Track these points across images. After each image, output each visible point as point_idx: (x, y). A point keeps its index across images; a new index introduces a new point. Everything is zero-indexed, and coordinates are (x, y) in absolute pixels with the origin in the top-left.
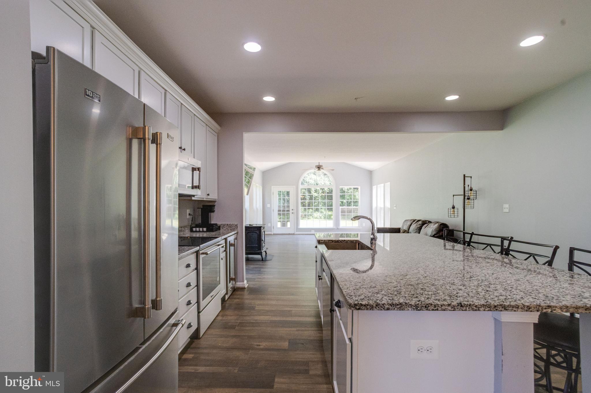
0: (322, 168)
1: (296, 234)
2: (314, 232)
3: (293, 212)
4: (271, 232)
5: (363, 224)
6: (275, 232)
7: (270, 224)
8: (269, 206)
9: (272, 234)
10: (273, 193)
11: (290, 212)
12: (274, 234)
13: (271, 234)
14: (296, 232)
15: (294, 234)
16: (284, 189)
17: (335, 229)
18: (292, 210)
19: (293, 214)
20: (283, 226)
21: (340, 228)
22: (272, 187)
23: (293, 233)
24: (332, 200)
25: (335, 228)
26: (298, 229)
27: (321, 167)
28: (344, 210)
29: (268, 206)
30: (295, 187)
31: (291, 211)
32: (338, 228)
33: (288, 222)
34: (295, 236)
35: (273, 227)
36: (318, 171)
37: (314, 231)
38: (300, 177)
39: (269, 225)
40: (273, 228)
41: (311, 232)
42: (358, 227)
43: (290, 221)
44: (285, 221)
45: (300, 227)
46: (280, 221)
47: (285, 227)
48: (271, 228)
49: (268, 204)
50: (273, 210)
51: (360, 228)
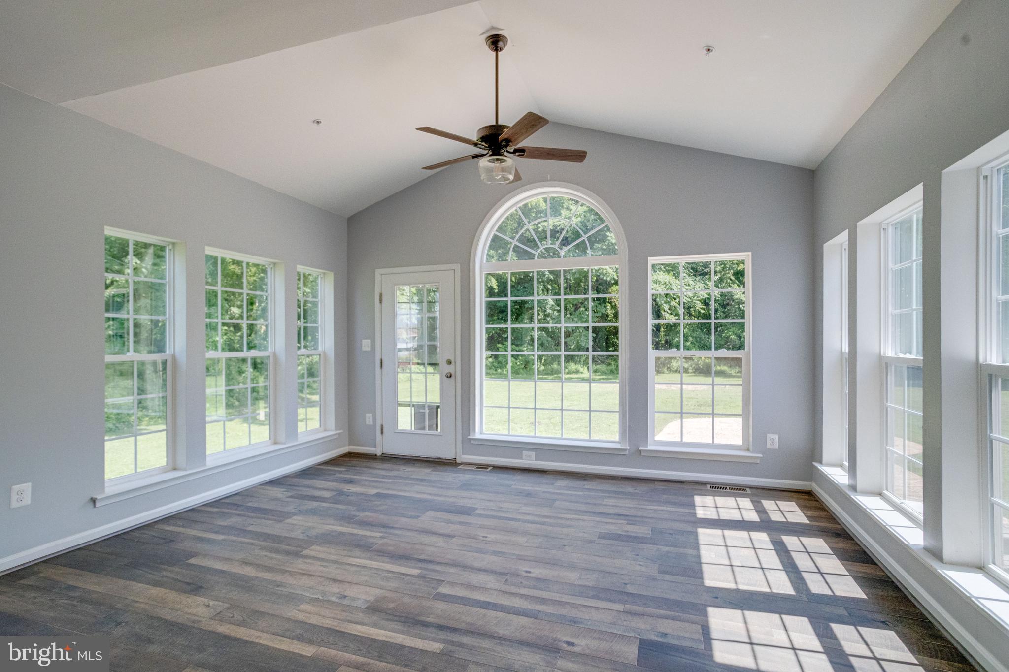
1: (463, 464)
2: (533, 458)
3: (453, 373)
4: (375, 447)
5: (770, 436)
6: (387, 451)
8: (366, 345)
9: (379, 454)
10: (381, 295)
11: (440, 373)
12: (384, 457)
13: (374, 457)
15: (453, 464)
17: (626, 453)
18: (449, 362)
19: (452, 379)
21: (649, 447)
22: (378, 272)
23: (451, 457)
24: (617, 322)
25: (625, 450)
26: (471, 444)
29: (363, 349)
30: (457, 267)
31: (444, 368)
33: (438, 410)
35: (382, 426)
37: (533, 454)
38: (480, 225)
40: (382, 433)
41: (521, 458)
42: (740, 450)
43: (441, 407)
44: (423, 406)
45: (478, 436)
46: (409, 405)
47: (424, 428)
48: (375, 431)
49: (363, 341)
50: (379, 362)
51: (753, 457)
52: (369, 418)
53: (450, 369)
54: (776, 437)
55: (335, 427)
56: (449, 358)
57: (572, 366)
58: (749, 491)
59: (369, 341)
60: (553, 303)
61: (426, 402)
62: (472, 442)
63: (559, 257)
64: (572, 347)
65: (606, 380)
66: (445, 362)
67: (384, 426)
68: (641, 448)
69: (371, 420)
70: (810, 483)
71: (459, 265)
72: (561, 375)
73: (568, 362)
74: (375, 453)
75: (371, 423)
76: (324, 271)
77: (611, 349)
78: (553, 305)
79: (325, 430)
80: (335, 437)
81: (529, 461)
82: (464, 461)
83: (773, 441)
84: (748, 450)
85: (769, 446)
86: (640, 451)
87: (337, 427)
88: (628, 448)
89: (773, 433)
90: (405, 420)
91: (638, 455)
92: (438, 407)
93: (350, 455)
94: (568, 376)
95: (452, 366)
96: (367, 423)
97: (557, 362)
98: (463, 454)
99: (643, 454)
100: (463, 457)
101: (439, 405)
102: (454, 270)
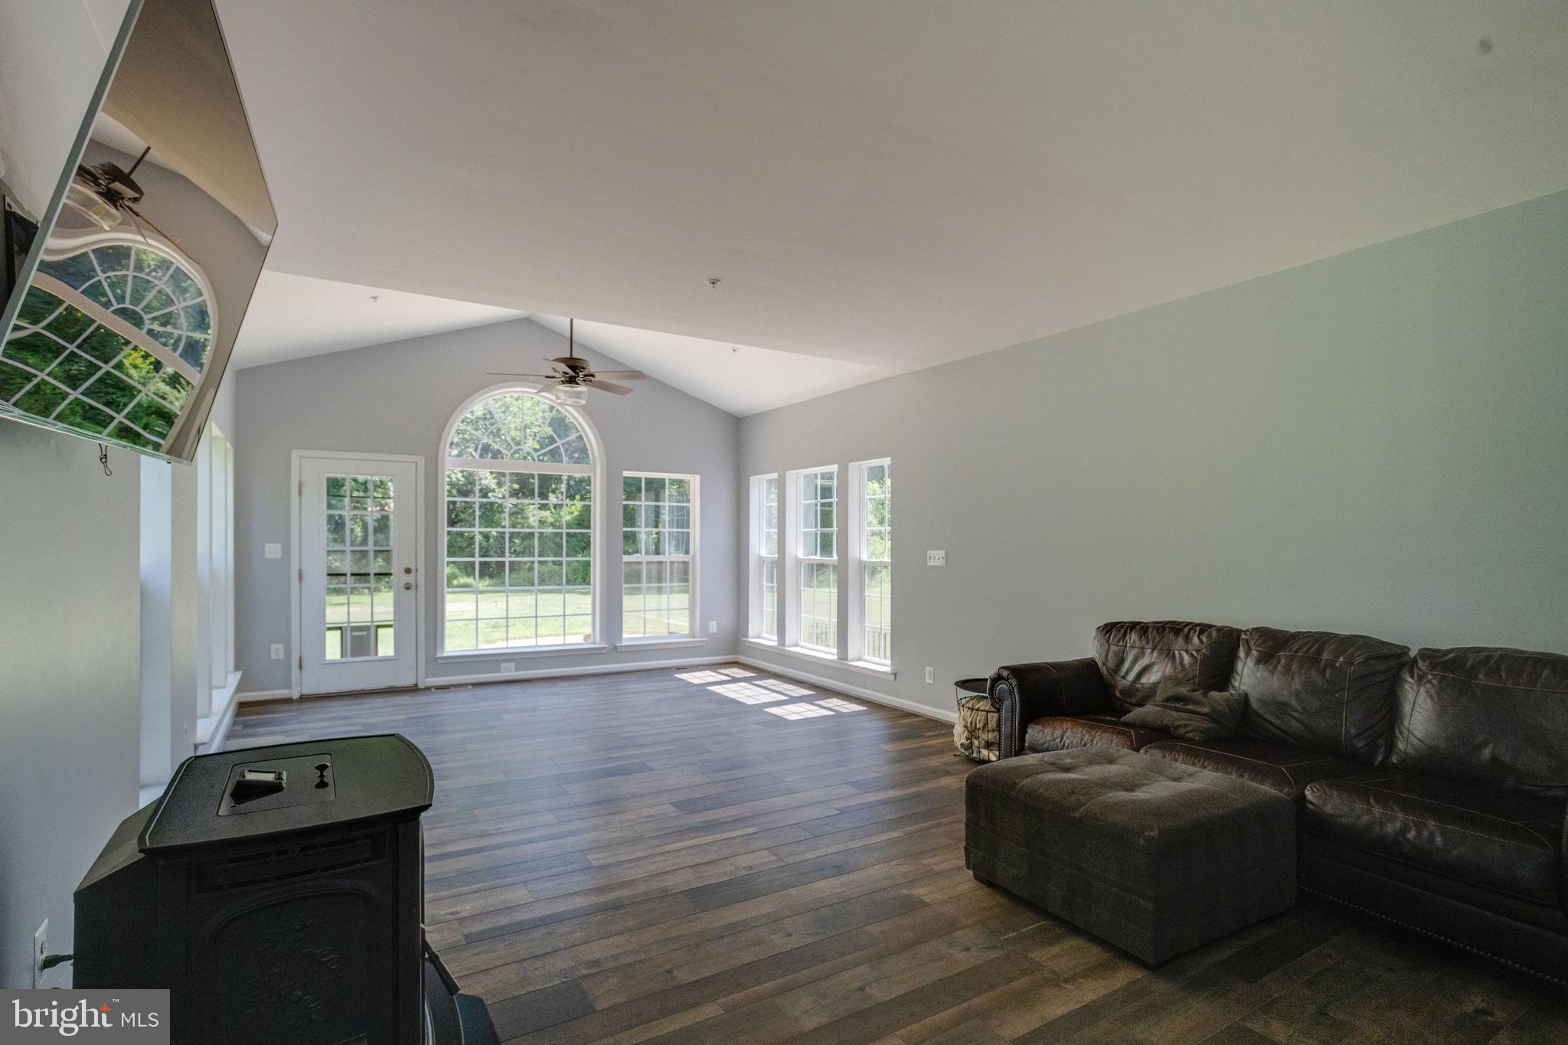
1: (428, 689)
2: (513, 669)
3: (413, 583)
4: (289, 687)
6: (310, 689)
7: (281, 646)
8: (274, 552)
9: (295, 696)
10: (300, 485)
12: (304, 699)
13: (288, 701)
14: (428, 676)
15: (414, 689)
17: (604, 651)
18: (408, 571)
19: (412, 592)
20: (354, 654)
21: (624, 645)
22: (294, 455)
23: (409, 681)
24: (589, 528)
25: (602, 648)
26: (437, 663)
28: (636, 567)
29: (267, 556)
30: (421, 460)
31: (401, 579)
32: (616, 648)
34: (422, 699)
35: (301, 659)
37: (512, 665)
39: (277, 651)
40: (301, 668)
41: (500, 672)
42: (687, 637)
43: (394, 626)
44: (367, 628)
45: (448, 654)
46: (342, 628)
47: (367, 654)
48: (289, 667)
49: (267, 545)
50: (297, 574)
51: (698, 642)
53: (409, 578)
54: (715, 623)
56: (406, 565)
58: (703, 668)
59: (279, 545)
61: (370, 622)
62: (439, 661)
66: (401, 569)
67: (304, 657)
68: (617, 645)
69: (283, 652)
70: (736, 655)
71: (423, 458)
74: (289, 696)
75: (282, 656)
81: (508, 672)
82: (428, 685)
83: (713, 627)
84: (694, 636)
85: (709, 630)
88: (606, 645)
89: (715, 618)
90: (336, 647)
91: (616, 651)
95: (412, 576)
96: (276, 657)
99: (619, 650)
100: (428, 680)
101: (392, 623)
102: (416, 463)
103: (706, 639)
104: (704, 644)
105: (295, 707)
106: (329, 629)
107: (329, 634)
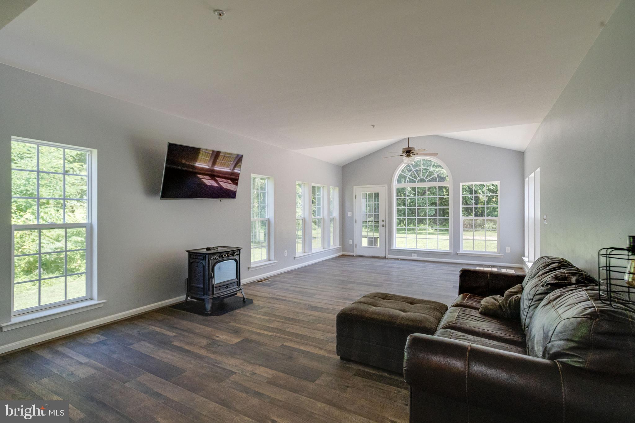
0: (412, 152)
1: (388, 259)
3: (385, 225)
4: (353, 252)
6: (358, 254)
8: (350, 214)
9: (355, 255)
10: (356, 196)
11: (379, 225)
12: (357, 256)
13: (353, 256)
15: (385, 258)
16: (372, 189)
17: (452, 254)
18: (383, 221)
19: (384, 227)
20: (370, 245)
21: (461, 252)
22: (354, 187)
23: (384, 256)
24: (448, 206)
25: (451, 253)
26: (392, 251)
27: (410, 151)
28: (471, 222)
29: (349, 216)
30: (386, 186)
31: (381, 223)
33: (378, 239)
34: (387, 261)
35: (356, 245)
36: (407, 158)
37: (416, 255)
40: (356, 247)
41: (411, 256)
42: (496, 253)
43: (380, 238)
44: (373, 238)
45: (394, 248)
46: (366, 237)
47: (373, 246)
48: (353, 247)
49: (349, 213)
50: (355, 221)
51: (500, 256)
52: (351, 242)
53: (384, 223)
54: (509, 248)
55: (339, 244)
56: (383, 219)
57: (422, 226)
58: (498, 267)
59: (351, 213)
60: (411, 190)
61: (374, 236)
62: (392, 250)
63: (426, 182)
64: (422, 215)
65: (443, 234)
66: (381, 221)
67: (357, 245)
68: (458, 252)
69: (352, 242)
70: (522, 265)
71: (387, 185)
72: (415, 231)
73: (420, 224)
74: (353, 255)
75: (352, 244)
76: (334, 187)
77: (446, 216)
78: (410, 191)
79: (335, 246)
80: (338, 249)
81: (414, 257)
82: (389, 257)
83: (508, 250)
84: (499, 253)
85: (507, 252)
86: (457, 253)
87: (340, 245)
88: (453, 252)
89: (508, 247)
90: (365, 242)
92: (378, 238)
93: (343, 255)
94: (419, 232)
96: (350, 243)
97: (413, 224)
98: (388, 255)
99: (458, 254)
100: (389, 256)
101: (379, 237)
102: (385, 187)
103: (503, 255)
104: (502, 257)
105: (355, 258)
106: (363, 237)
107: (363, 239)
